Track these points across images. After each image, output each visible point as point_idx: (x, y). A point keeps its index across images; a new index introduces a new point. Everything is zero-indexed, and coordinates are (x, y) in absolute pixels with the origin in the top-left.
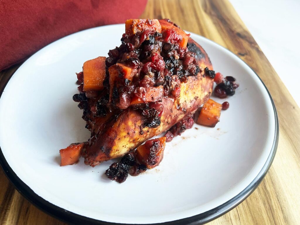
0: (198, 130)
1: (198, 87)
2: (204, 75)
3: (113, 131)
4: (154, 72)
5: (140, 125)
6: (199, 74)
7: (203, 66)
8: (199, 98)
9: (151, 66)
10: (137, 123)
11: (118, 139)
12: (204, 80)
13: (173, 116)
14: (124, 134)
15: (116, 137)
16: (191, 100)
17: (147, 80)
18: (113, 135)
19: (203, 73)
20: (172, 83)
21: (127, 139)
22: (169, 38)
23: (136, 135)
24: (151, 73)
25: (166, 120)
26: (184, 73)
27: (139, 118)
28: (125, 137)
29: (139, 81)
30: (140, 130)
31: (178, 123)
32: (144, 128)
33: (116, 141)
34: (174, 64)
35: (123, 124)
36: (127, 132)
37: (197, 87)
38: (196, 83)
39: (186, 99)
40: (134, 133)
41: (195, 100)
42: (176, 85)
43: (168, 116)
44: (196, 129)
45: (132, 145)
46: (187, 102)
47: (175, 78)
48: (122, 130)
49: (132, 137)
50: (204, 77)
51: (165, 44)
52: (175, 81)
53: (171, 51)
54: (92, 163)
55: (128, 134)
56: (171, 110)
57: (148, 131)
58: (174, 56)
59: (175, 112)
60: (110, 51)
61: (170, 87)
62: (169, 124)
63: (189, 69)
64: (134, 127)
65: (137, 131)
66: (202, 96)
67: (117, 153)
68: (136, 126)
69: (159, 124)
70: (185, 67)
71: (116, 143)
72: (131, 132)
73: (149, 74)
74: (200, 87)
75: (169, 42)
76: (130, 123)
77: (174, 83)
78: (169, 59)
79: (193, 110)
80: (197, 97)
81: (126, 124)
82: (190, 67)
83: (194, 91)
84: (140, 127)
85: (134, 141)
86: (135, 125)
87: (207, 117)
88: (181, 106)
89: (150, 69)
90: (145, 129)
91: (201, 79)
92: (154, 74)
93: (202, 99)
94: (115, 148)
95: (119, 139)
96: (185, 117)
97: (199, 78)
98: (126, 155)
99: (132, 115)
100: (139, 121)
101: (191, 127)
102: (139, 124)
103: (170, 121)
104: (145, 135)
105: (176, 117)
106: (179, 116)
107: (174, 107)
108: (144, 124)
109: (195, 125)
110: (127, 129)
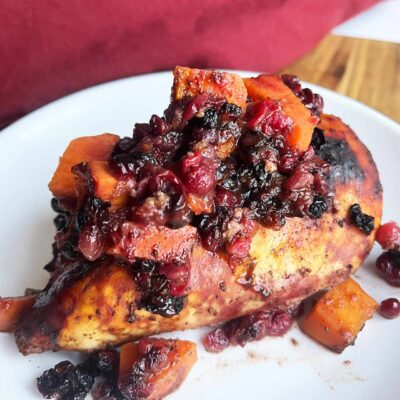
0: (297, 347)
1: (316, 246)
2: (344, 220)
3: (72, 296)
4: (171, 196)
5: (131, 300)
6: (328, 217)
7: (345, 199)
8: (311, 274)
9: (169, 179)
10: (126, 294)
11: (74, 316)
12: (341, 233)
13: (227, 300)
14: (89, 310)
15: (71, 311)
16: (288, 273)
17: (147, 210)
18: (68, 305)
19: (342, 214)
20: (229, 226)
21: (95, 323)
22: (260, 120)
23: (118, 321)
24: (161, 195)
25: (205, 305)
26: (280, 206)
27: (132, 285)
28: (90, 317)
29: (132, 208)
30: (127, 311)
31: (247, 316)
32: (139, 309)
33: (71, 320)
34: (258, 180)
35: (93, 288)
36: (96, 307)
37: (312, 246)
38: (312, 236)
39: (275, 267)
40: (113, 314)
41: (298, 275)
42: (239, 233)
43: (211, 297)
44: (294, 342)
45: (111, 338)
46: (276, 275)
47: (243, 216)
48: (88, 301)
49: (106, 321)
50: (342, 226)
51: (248, 131)
52: (240, 223)
53: (257, 150)
55: (98, 312)
56: (222, 287)
57: (152, 319)
58: (263, 164)
59: (233, 292)
60: (138, 125)
61: (222, 231)
62: (215, 314)
63: (292, 201)
64: (114, 302)
65: (121, 312)
66: (323, 269)
67: (71, 343)
68: (122, 300)
69: (176, 311)
70: (286, 191)
71: (70, 323)
72: (104, 311)
73: (157, 198)
74: (322, 248)
75: (258, 129)
76: (108, 291)
77: (234, 227)
78: (251, 167)
79: (291, 296)
80: (308, 270)
81: (99, 290)
82: (295, 196)
83: (301, 253)
84: (129, 307)
85: (111, 331)
86: (119, 298)
87: (324, 325)
88: (257, 280)
89: (161, 184)
90: (144, 313)
91: (331, 229)
92: (168, 199)
93: (321, 276)
94: (66, 333)
95: (78, 318)
96: (264, 307)
97: (326, 225)
99: (119, 275)
100: (130, 293)
101: (281, 333)
102: (129, 296)
103: (216, 307)
104: (143, 325)
105: (239, 303)
106: (245, 303)
107: (233, 279)
108: (142, 301)
109: (294, 332)
110: (100, 301)
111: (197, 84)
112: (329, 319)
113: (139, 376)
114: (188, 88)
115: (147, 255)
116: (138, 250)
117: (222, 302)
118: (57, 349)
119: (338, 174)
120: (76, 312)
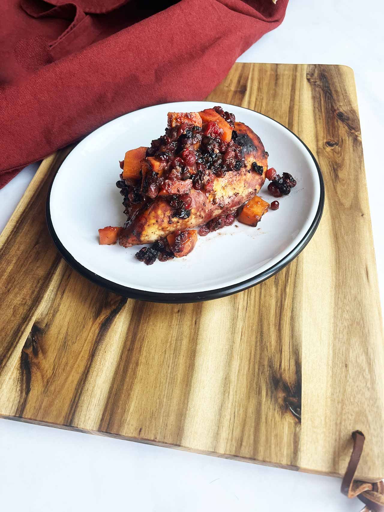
0: (238, 228)
1: (240, 182)
2: (250, 169)
3: (144, 217)
4: (182, 167)
5: (169, 215)
6: (243, 170)
7: (250, 161)
8: (239, 195)
9: (179, 161)
10: (167, 212)
11: (147, 225)
12: (249, 175)
13: (207, 211)
14: (153, 221)
15: (146, 223)
16: (230, 196)
17: (174, 174)
18: (143, 221)
19: (249, 167)
20: (204, 178)
21: (156, 226)
22: (209, 131)
23: (165, 224)
24: (178, 167)
25: (198, 214)
26: (223, 167)
27: (169, 208)
28: (154, 224)
29: (167, 174)
30: (169, 219)
31: (215, 218)
32: (173, 218)
33: (146, 227)
34: (212, 157)
35: (153, 212)
36: (156, 219)
37: (238, 183)
38: (238, 179)
39: (224, 194)
40: (163, 221)
41: (234, 196)
42: (208, 180)
43: (200, 209)
44: (236, 226)
45: (162, 233)
46: (225, 197)
47: (209, 173)
48: (152, 218)
49: (160, 225)
50: (250, 173)
51: (205, 137)
52: (208, 176)
53: (210, 145)
54: (125, 245)
55: (157, 221)
56: (204, 205)
57: (178, 222)
58: (213, 151)
59: (209, 206)
60: (153, 141)
61: (201, 181)
62: (202, 218)
63: (227, 164)
64: (163, 216)
65: (166, 220)
66: (244, 192)
67: (146, 238)
68: (166, 215)
69: (188, 216)
70: (224, 161)
71: (146, 229)
72: (159, 220)
73: (176, 169)
74: (243, 183)
75: (209, 135)
76: (160, 212)
77: (206, 178)
78: (208, 152)
79: (232, 206)
80: (238, 194)
81: (156, 212)
82: (228, 162)
83: (234, 186)
84: (169, 217)
85: (163, 229)
86: (164, 214)
87: (247, 215)
88: (217, 200)
89: (177, 163)
90: (175, 220)
91: (245, 174)
92: (181, 169)
93: (244, 195)
94: (144, 233)
95: (149, 225)
96: (222, 212)
97: (243, 173)
98: (157, 241)
99: (162, 205)
100: (169, 211)
101: (231, 224)
102: (168, 213)
103: (203, 214)
104: (175, 225)
105: (211, 212)
106: (214, 211)
107: (208, 201)
108: (174, 214)
109: (236, 223)
110: (157, 217)
111: (181, 120)
112: (249, 213)
113: (179, 242)
114: (177, 121)
115: (176, 192)
116: (173, 191)
117: (205, 211)
118: (140, 242)
119: (245, 150)
120: (148, 223)
